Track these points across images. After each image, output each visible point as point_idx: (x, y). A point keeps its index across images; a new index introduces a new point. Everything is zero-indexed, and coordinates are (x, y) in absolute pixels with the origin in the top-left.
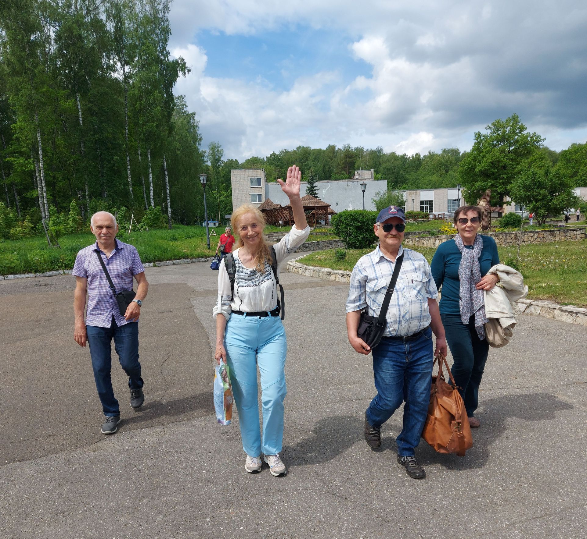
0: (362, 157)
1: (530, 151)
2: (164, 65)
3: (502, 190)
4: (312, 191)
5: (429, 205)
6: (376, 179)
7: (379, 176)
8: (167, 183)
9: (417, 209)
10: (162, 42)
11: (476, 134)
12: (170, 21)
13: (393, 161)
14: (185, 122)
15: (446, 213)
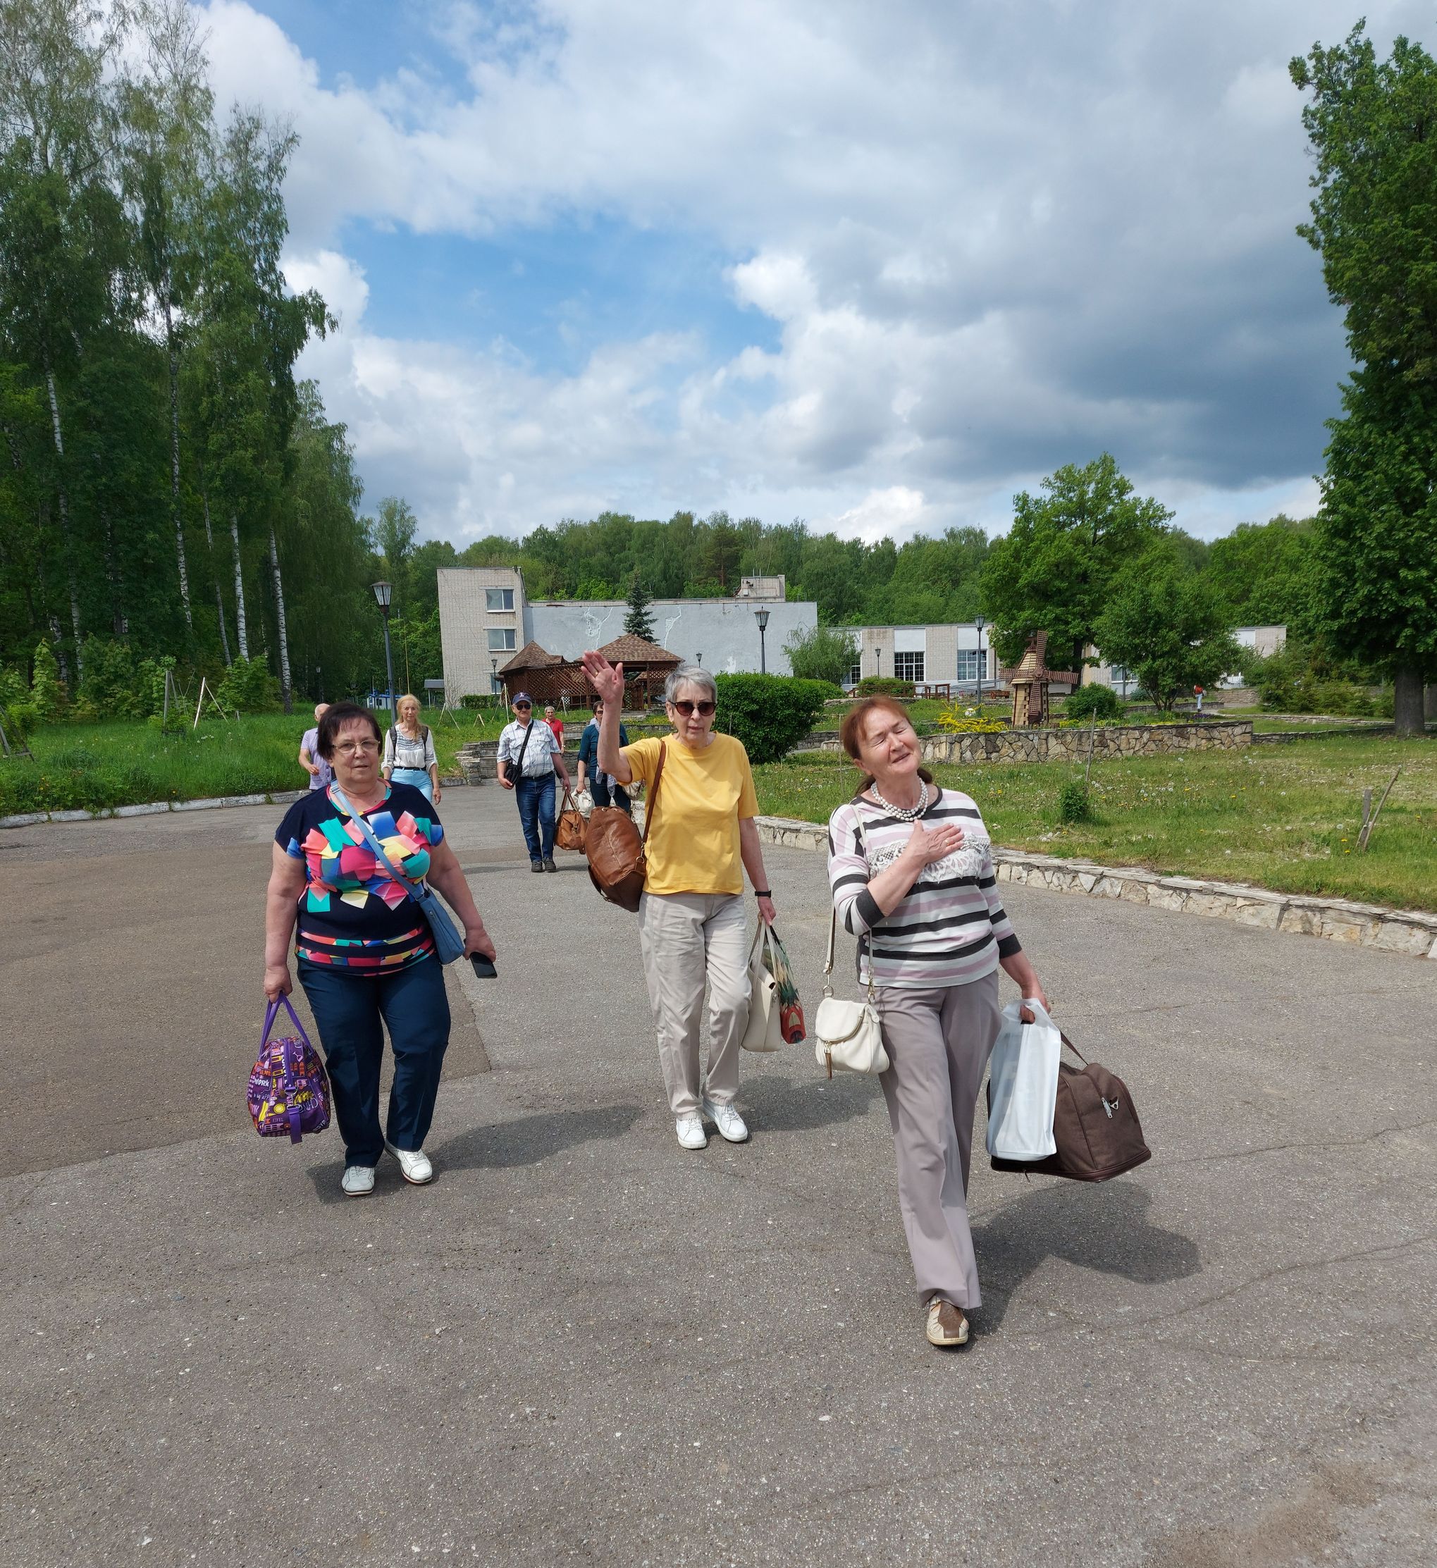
0: (756, 544)
1: (1142, 541)
2: (270, 308)
3: (1080, 632)
4: (639, 625)
5: (914, 664)
6: (790, 598)
7: (799, 590)
8: (281, 600)
9: (888, 672)
10: (266, 250)
11: (1018, 498)
12: (285, 201)
13: (829, 556)
14: (321, 448)
15: (954, 682)
